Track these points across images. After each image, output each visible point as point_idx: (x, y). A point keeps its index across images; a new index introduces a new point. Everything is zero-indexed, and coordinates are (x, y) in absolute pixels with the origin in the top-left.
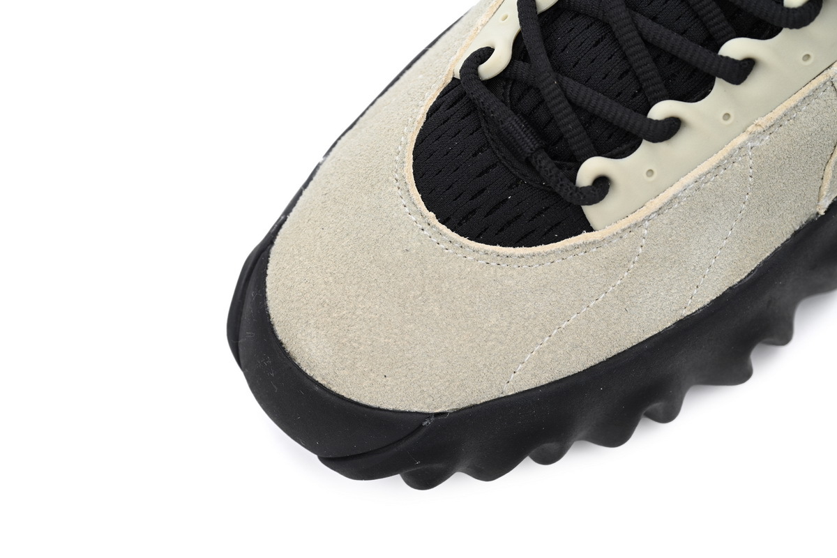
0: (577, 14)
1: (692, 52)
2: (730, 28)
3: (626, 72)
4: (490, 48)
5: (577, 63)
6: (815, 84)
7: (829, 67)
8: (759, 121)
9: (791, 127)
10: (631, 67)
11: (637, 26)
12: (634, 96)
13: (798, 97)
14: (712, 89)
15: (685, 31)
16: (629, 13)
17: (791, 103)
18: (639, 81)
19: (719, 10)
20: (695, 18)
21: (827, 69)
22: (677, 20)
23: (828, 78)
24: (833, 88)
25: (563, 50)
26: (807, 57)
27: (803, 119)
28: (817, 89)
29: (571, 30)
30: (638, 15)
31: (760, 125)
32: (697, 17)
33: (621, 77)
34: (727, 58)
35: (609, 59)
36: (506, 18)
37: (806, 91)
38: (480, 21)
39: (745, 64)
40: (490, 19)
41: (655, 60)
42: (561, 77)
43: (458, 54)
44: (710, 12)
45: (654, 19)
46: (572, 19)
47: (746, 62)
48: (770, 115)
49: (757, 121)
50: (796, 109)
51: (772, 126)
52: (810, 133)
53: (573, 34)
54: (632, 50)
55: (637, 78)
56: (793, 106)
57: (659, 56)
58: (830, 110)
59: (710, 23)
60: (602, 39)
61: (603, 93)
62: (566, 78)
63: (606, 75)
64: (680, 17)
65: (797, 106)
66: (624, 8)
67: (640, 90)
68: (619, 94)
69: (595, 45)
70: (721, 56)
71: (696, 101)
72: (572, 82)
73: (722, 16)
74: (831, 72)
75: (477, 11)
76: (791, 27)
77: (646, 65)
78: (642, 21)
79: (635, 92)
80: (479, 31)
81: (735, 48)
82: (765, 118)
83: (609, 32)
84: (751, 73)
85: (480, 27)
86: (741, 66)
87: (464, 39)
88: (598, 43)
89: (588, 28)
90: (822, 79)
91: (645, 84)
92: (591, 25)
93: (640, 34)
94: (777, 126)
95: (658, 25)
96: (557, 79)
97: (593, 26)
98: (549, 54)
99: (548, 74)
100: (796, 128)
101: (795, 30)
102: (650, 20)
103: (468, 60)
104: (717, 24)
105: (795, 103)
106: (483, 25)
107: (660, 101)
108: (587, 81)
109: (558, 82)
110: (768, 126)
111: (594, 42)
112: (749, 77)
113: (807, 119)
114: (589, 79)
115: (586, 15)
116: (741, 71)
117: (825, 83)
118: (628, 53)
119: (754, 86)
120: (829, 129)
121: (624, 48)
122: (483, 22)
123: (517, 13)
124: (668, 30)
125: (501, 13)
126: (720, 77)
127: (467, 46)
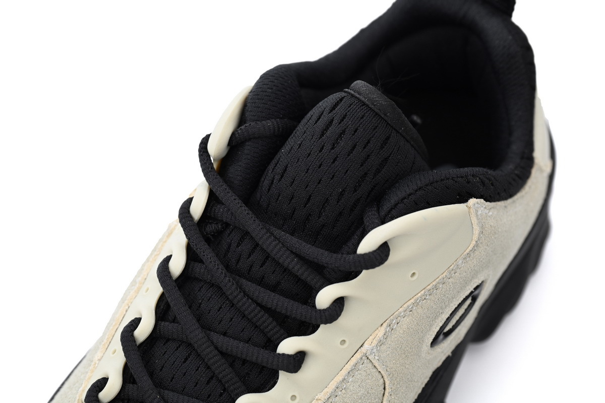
0: (168, 340)
1: (257, 354)
2: (282, 331)
3: (212, 378)
4: (105, 378)
5: (173, 378)
6: (354, 360)
7: (361, 346)
8: (319, 396)
9: (344, 396)
10: (214, 374)
11: (212, 342)
12: (221, 395)
13: (344, 372)
14: (278, 379)
15: (250, 339)
16: (205, 332)
17: (339, 378)
18: (222, 383)
19: (271, 319)
20: (255, 327)
21: (360, 348)
22: (242, 332)
23: (362, 354)
24: (368, 360)
25: (161, 370)
26: (343, 342)
27: (352, 388)
28: (356, 364)
29: (165, 353)
30: (212, 333)
31: (320, 399)
32: (256, 327)
33: (208, 382)
34: (283, 354)
35: (197, 370)
36: (115, 352)
37: (348, 367)
38: (97, 357)
39: (298, 357)
40: (104, 354)
41: (232, 365)
42: (162, 391)
43: (83, 385)
44: (264, 322)
45: (225, 334)
46: (164, 344)
47: (298, 355)
48: (326, 390)
49: (317, 397)
50: (345, 381)
51: (329, 398)
52: (360, 397)
53: (166, 356)
54: (212, 361)
55: (220, 381)
56: (341, 380)
57: (234, 361)
58: (370, 377)
59: (266, 330)
60: (189, 356)
61: (197, 399)
62: (166, 392)
63: (197, 383)
64: (244, 329)
65: (344, 379)
66: (200, 330)
67: (224, 390)
68: (209, 396)
69: (185, 362)
70: (279, 354)
71: (268, 390)
72: (171, 394)
73: (274, 323)
74: (363, 349)
75: (95, 349)
76: (326, 323)
77: (225, 370)
78: (215, 337)
79: (221, 392)
80: (96, 365)
81: (289, 346)
82: (322, 393)
83: (194, 350)
84: (304, 362)
85: (97, 362)
86: (294, 359)
87: (87, 372)
88: (186, 359)
89: (177, 349)
90: (358, 355)
91: (227, 385)
92: (179, 346)
93: (216, 348)
94: (333, 397)
95: (228, 339)
96: (159, 393)
97: (181, 347)
98: (151, 374)
99: (152, 392)
100: (348, 395)
101: (328, 325)
102: (222, 336)
103: (90, 391)
104: (272, 329)
105: (343, 377)
106: (99, 360)
107: (241, 395)
108: (183, 391)
109: (160, 395)
110: (326, 398)
111: (183, 360)
112: (303, 366)
113: (354, 387)
114: (184, 389)
115: (174, 340)
116: (296, 362)
117: (361, 358)
118: (209, 363)
119: (308, 370)
120: (373, 391)
121: (206, 360)
122: (99, 358)
123: (121, 347)
124: (236, 341)
125: (111, 349)
126: (281, 370)
127: (90, 378)
